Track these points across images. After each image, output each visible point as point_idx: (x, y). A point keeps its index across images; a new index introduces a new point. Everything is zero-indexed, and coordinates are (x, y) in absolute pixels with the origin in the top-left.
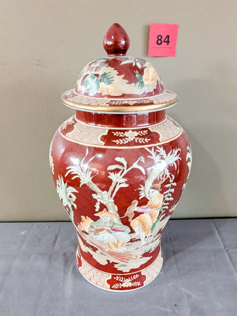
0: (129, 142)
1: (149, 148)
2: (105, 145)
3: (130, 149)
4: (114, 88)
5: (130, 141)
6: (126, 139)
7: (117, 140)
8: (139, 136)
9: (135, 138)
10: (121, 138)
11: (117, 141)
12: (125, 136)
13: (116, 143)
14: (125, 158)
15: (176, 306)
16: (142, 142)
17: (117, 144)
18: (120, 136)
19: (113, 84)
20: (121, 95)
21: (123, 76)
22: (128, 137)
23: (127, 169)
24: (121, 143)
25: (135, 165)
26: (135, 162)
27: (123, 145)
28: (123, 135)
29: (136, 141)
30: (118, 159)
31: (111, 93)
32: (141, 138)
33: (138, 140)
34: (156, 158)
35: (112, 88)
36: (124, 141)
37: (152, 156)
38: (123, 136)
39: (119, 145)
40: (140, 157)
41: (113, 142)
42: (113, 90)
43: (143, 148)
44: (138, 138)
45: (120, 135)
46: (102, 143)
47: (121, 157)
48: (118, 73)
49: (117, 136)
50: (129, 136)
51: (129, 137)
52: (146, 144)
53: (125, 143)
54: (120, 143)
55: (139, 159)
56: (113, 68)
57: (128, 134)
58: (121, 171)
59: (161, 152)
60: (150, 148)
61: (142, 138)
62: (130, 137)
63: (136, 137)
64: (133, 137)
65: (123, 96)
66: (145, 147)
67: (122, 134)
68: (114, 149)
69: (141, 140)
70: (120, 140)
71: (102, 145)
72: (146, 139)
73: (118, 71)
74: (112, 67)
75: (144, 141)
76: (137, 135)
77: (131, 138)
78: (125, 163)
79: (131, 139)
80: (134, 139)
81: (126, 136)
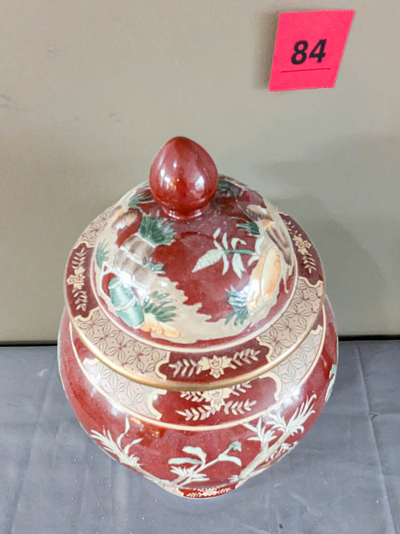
0: (211, 414)
1: (251, 423)
2: (162, 420)
3: (214, 431)
4: (177, 330)
5: (214, 413)
6: (206, 407)
7: (187, 411)
8: (232, 398)
9: (223, 403)
10: (196, 405)
11: (187, 414)
12: (204, 399)
13: (186, 417)
14: (202, 448)
15: (281, 527)
16: (238, 412)
17: (187, 419)
18: (193, 400)
19: (176, 321)
20: (194, 342)
21: (199, 305)
22: (209, 404)
23: (207, 463)
24: (195, 419)
25: (223, 457)
26: (221, 452)
27: (199, 423)
28: (200, 397)
29: (227, 412)
30: (188, 450)
31: (172, 338)
32: (236, 404)
33: (230, 409)
34: (264, 437)
35: (173, 329)
36: (201, 414)
37: (257, 436)
38: (200, 400)
39: (192, 423)
40: (233, 443)
41: (178, 414)
42: (175, 333)
43: (241, 426)
44: (230, 403)
45: (193, 397)
46: (156, 414)
47: (194, 446)
48: (186, 298)
49: (188, 398)
50: (212, 399)
51: (212, 403)
52: (247, 414)
53: (202, 418)
54: (193, 417)
55: (231, 447)
56: (176, 284)
57: (209, 394)
58: (195, 467)
59: (276, 422)
60: (254, 423)
61: (239, 403)
62: (215, 403)
63: (226, 401)
64: (220, 402)
65: (200, 343)
66: (245, 423)
67: (197, 395)
68: (182, 431)
69: (236, 408)
70: (194, 411)
71: (155, 418)
72: (247, 403)
73: (186, 294)
74: (172, 280)
75: (243, 408)
76: (227, 397)
77: (216, 406)
78: (203, 456)
79: (214, 407)
80: (223, 407)
81: (207, 401)
